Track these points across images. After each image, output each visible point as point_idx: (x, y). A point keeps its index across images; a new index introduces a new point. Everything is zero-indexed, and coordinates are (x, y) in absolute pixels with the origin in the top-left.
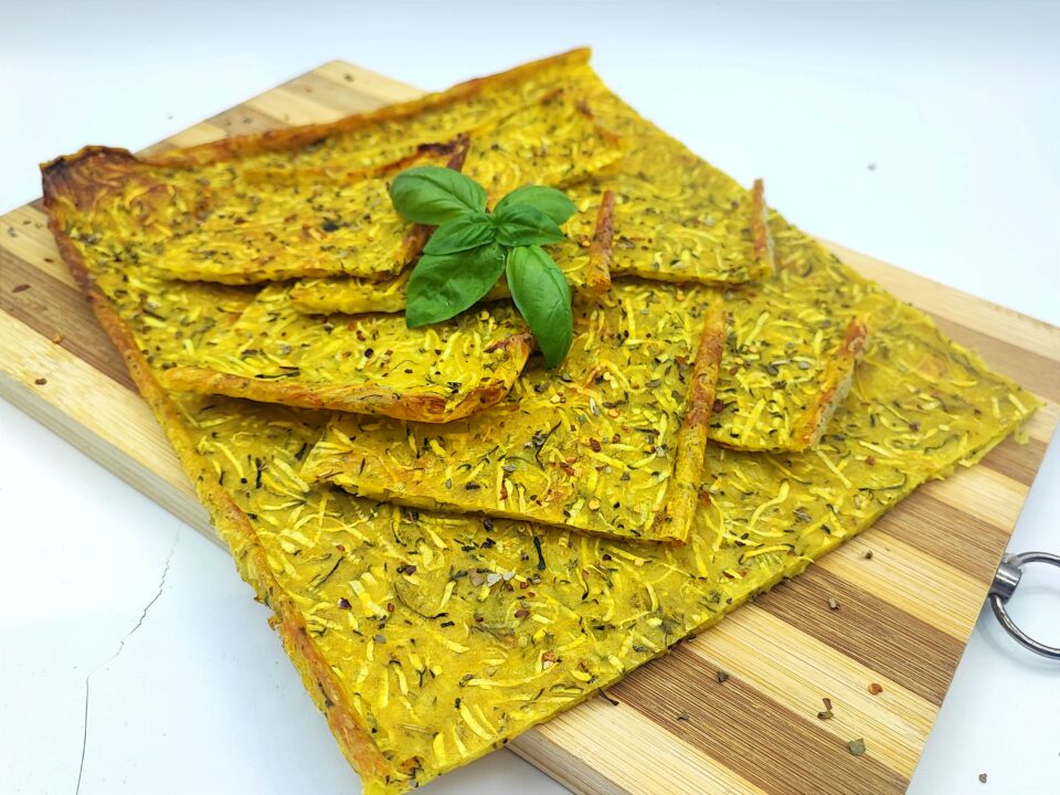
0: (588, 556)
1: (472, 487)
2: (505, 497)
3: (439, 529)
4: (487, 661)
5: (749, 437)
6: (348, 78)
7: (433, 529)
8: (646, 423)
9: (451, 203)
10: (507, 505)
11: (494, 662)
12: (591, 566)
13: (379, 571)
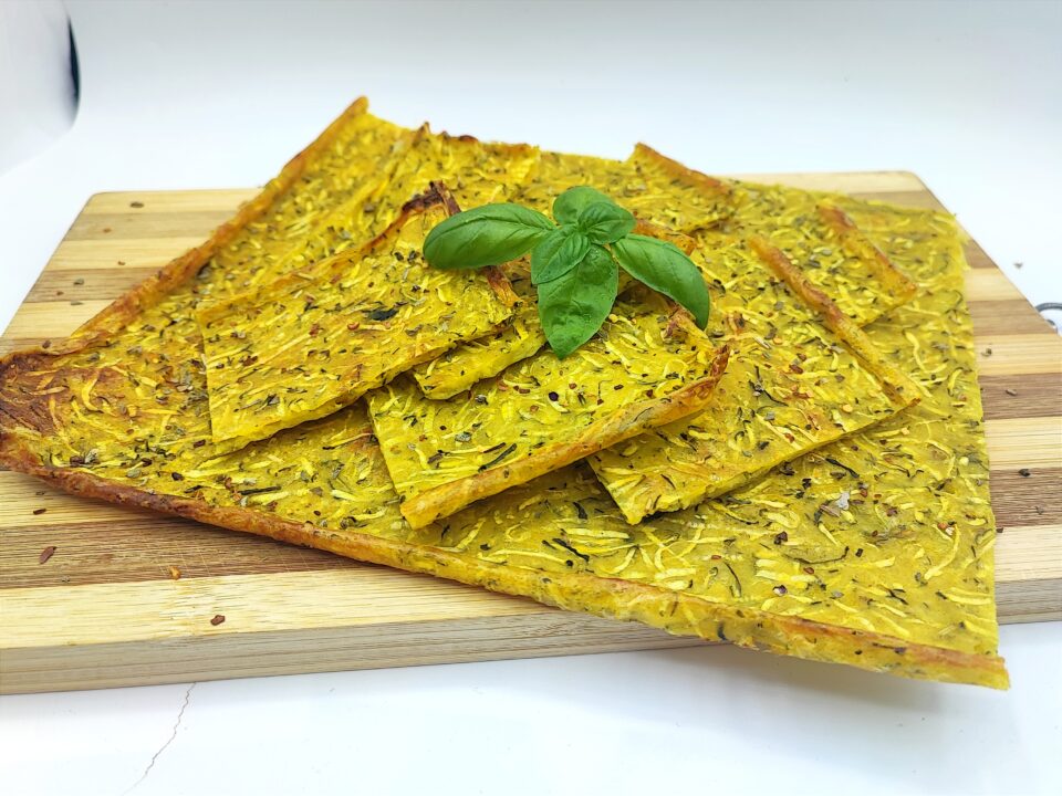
0: (870, 448)
1: (763, 446)
2: (792, 439)
3: (762, 496)
4: (916, 556)
5: (865, 312)
6: (135, 205)
7: (757, 497)
8: (803, 337)
9: (525, 233)
10: (800, 443)
11: (920, 553)
12: (882, 454)
13: (764, 553)
